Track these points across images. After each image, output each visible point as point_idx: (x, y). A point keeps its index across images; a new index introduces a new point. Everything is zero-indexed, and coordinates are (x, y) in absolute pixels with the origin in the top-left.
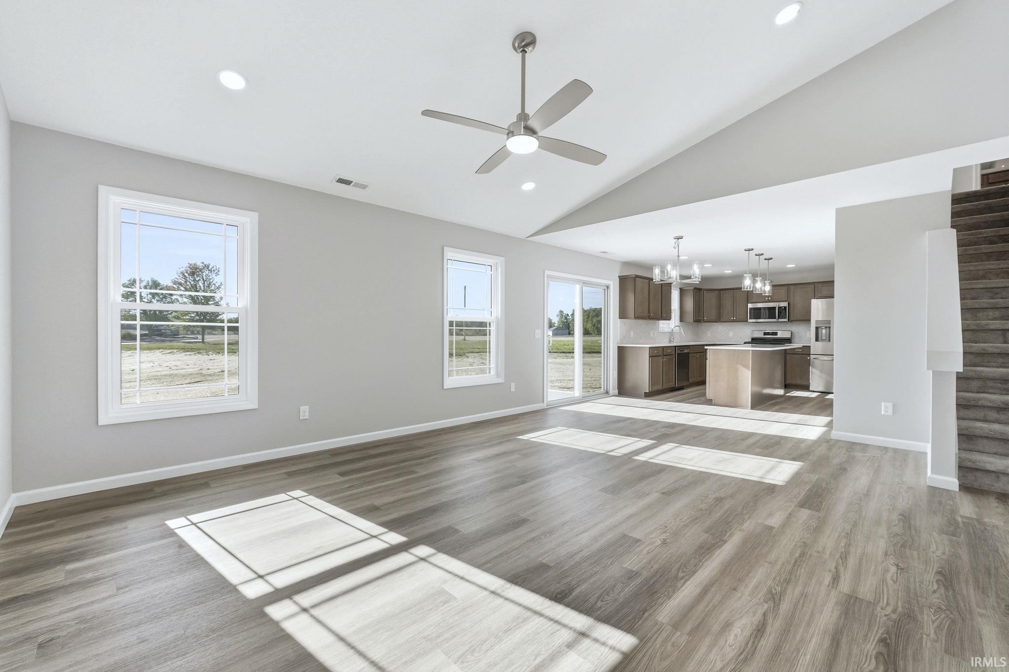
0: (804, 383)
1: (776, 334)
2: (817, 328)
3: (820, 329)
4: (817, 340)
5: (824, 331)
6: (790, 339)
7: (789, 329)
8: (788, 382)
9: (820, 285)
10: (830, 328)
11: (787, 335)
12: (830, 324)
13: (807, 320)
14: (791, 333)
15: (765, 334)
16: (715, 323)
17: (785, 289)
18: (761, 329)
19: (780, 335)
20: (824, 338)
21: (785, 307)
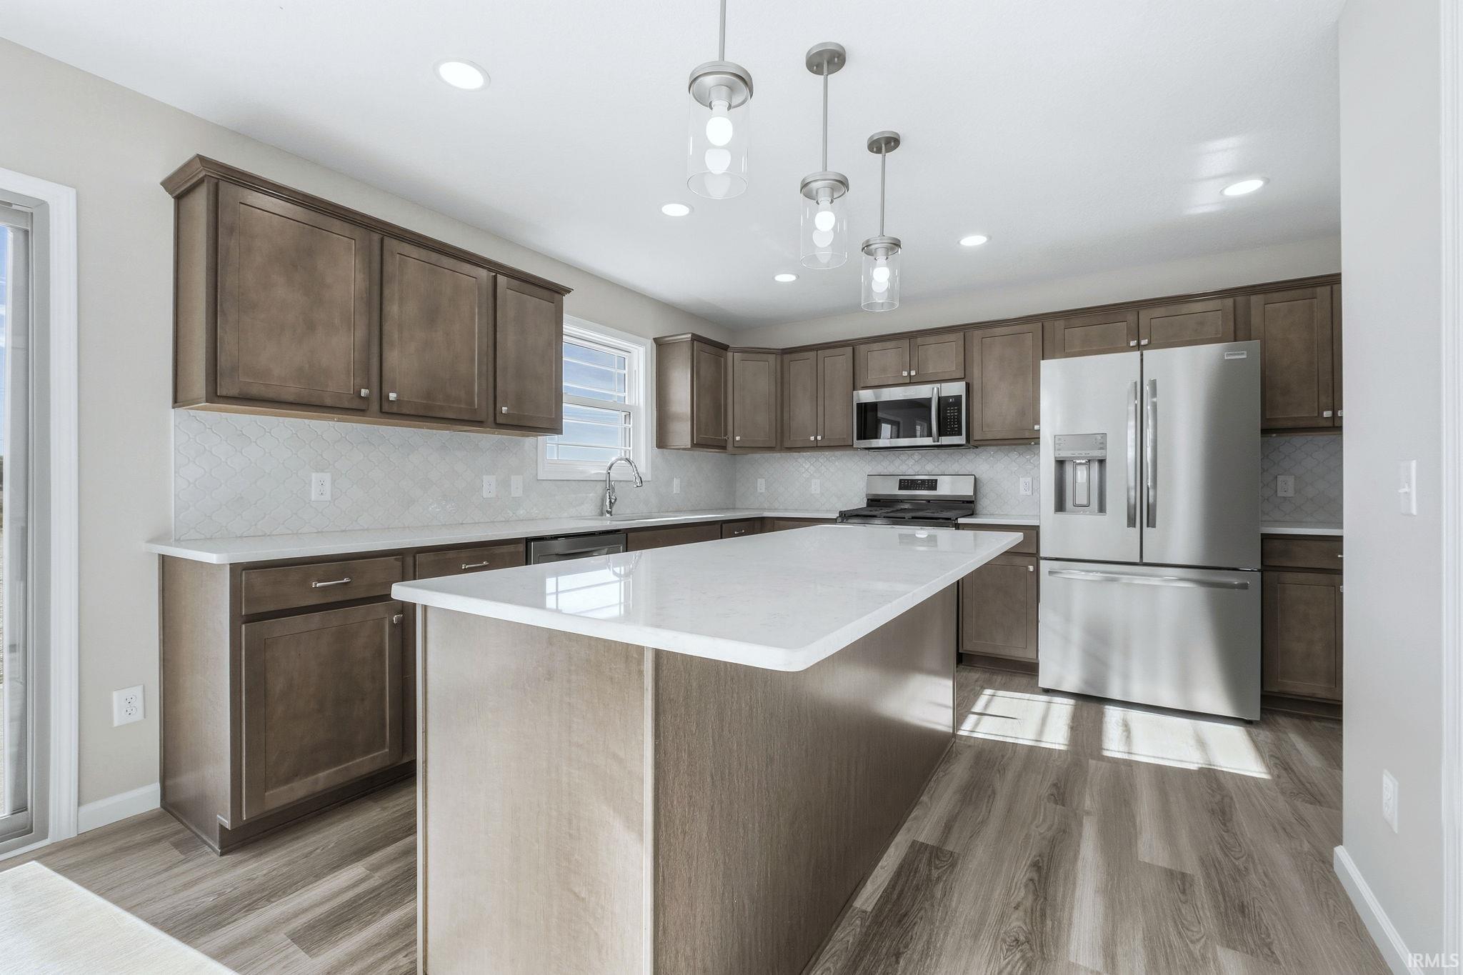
0: (1018, 652)
1: (932, 485)
2: (1060, 463)
3: (1069, 468)
4: (1060, 506)
5: (1082, 474)
6: (972, 502)
7: (969, 468)
8: (968, 647)
9: (1060, 324)
10: (1102, 462)
11: (964, 489)
12: (1103, 446)
13: (1025, 439)
14: (975, 479)
15: (905, 484)
16: (767, 455)
17: (955, 340)
18: (892, 469)
19: (946, 488)
20: (1082, 499)
21: (958, 398)
